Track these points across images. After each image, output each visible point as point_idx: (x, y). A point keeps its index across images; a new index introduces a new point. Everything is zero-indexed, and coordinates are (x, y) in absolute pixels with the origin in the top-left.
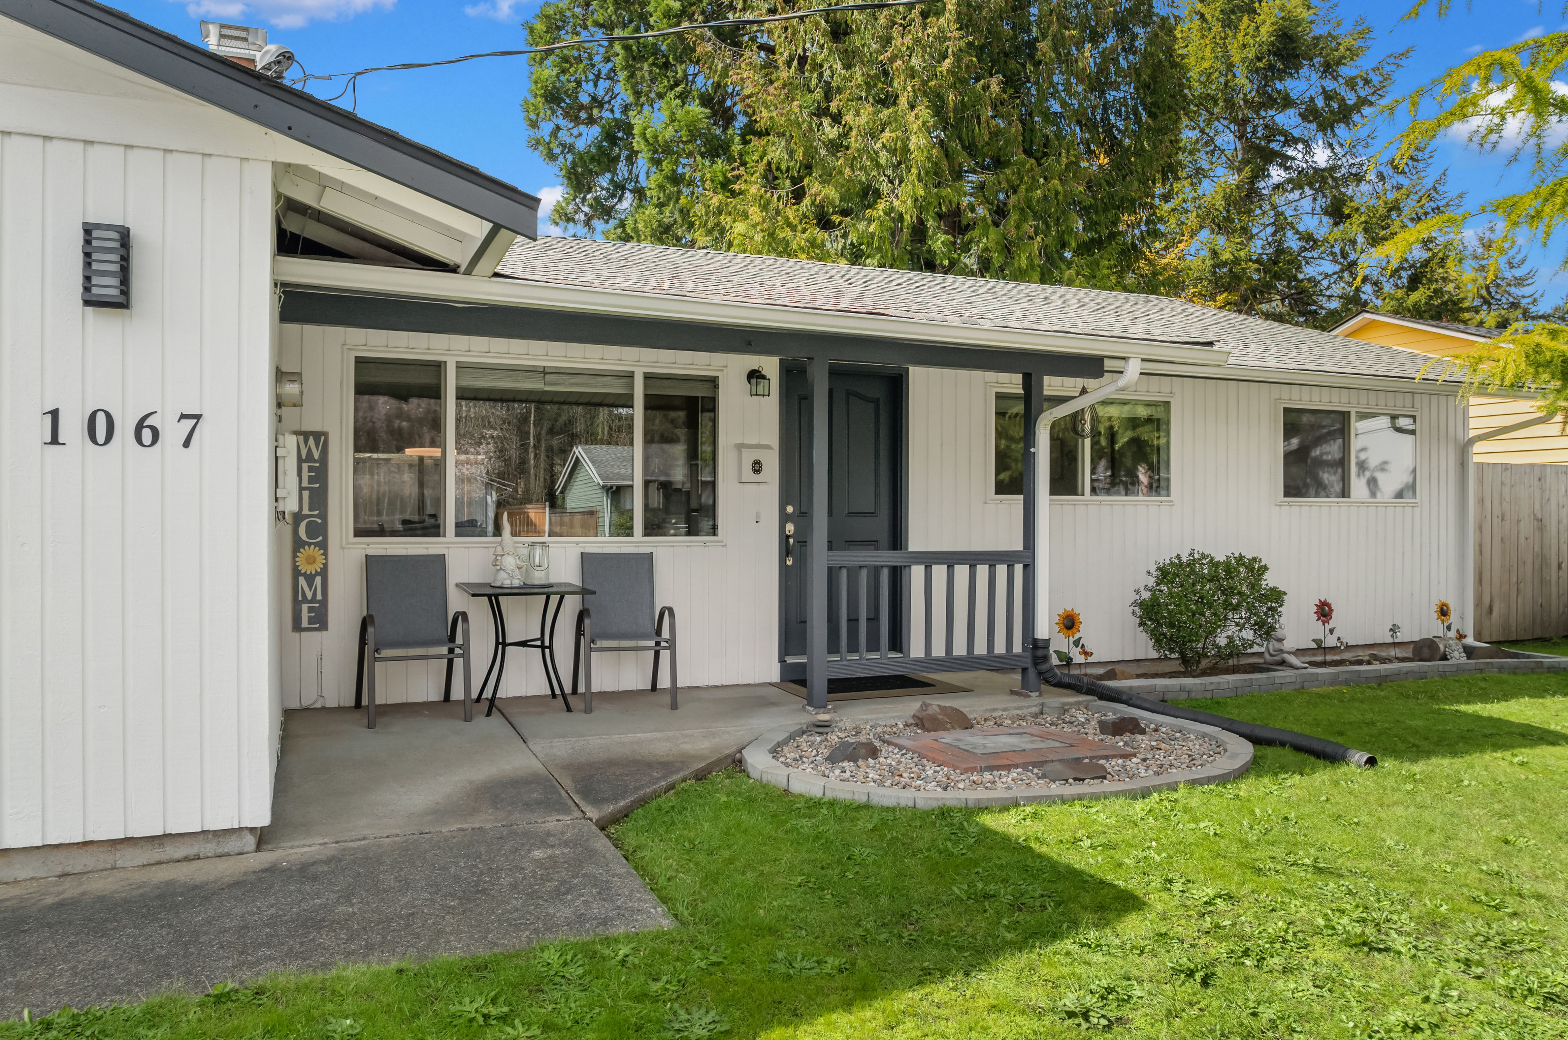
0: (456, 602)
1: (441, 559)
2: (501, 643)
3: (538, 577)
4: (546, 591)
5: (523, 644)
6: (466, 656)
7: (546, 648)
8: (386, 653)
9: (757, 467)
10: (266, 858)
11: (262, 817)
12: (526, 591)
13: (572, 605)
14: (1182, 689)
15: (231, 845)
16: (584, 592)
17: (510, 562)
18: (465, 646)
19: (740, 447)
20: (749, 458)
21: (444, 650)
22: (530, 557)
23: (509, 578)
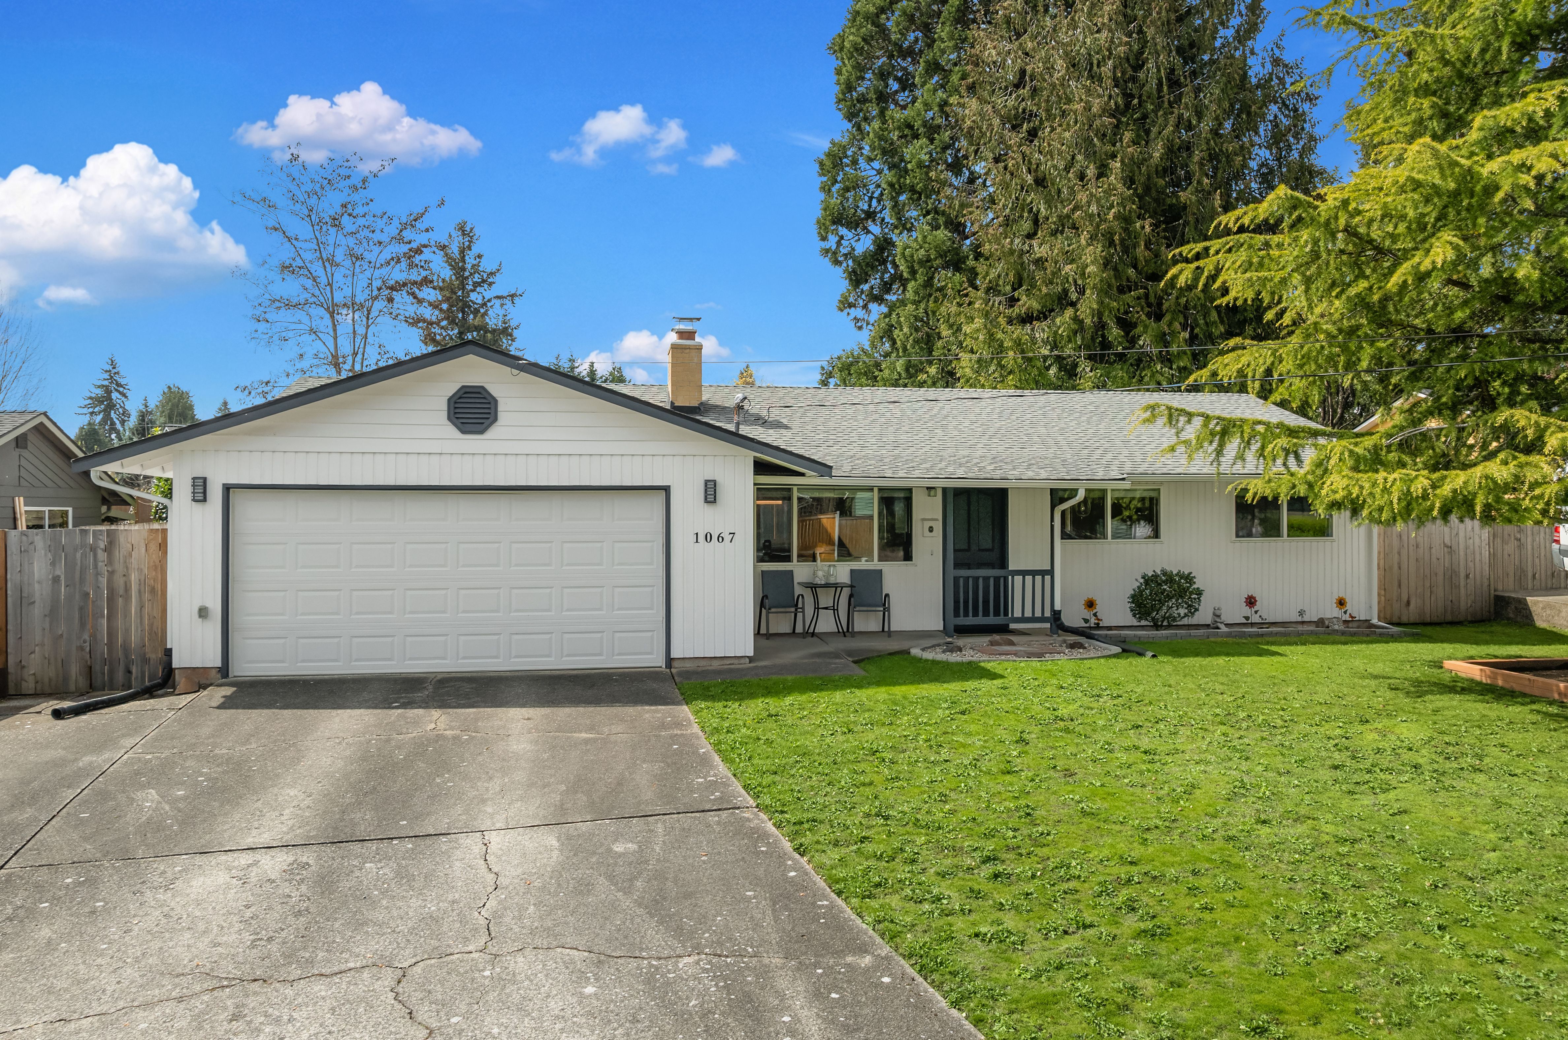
0: (798, 590)
1: (791, 573)
2: (817, 608)
3: (832, 580)
4: (835, 586)
5: (826, 608)
6: (803, 612)
7: (835, 609)
8: (773, 610)
9: (931, 529)
10: (752, 665)
11: (751, 653)
12: (827, 586)
13: (846, 592)
14: (1135, 636)
15: (742, 661)
16: (852, 586)
17: (820, 573)
18: (803, 608)
19: (923, 520)
20: (927, 524)
21: (793, 609)
22: (829, 571)
23: (820, 580)
